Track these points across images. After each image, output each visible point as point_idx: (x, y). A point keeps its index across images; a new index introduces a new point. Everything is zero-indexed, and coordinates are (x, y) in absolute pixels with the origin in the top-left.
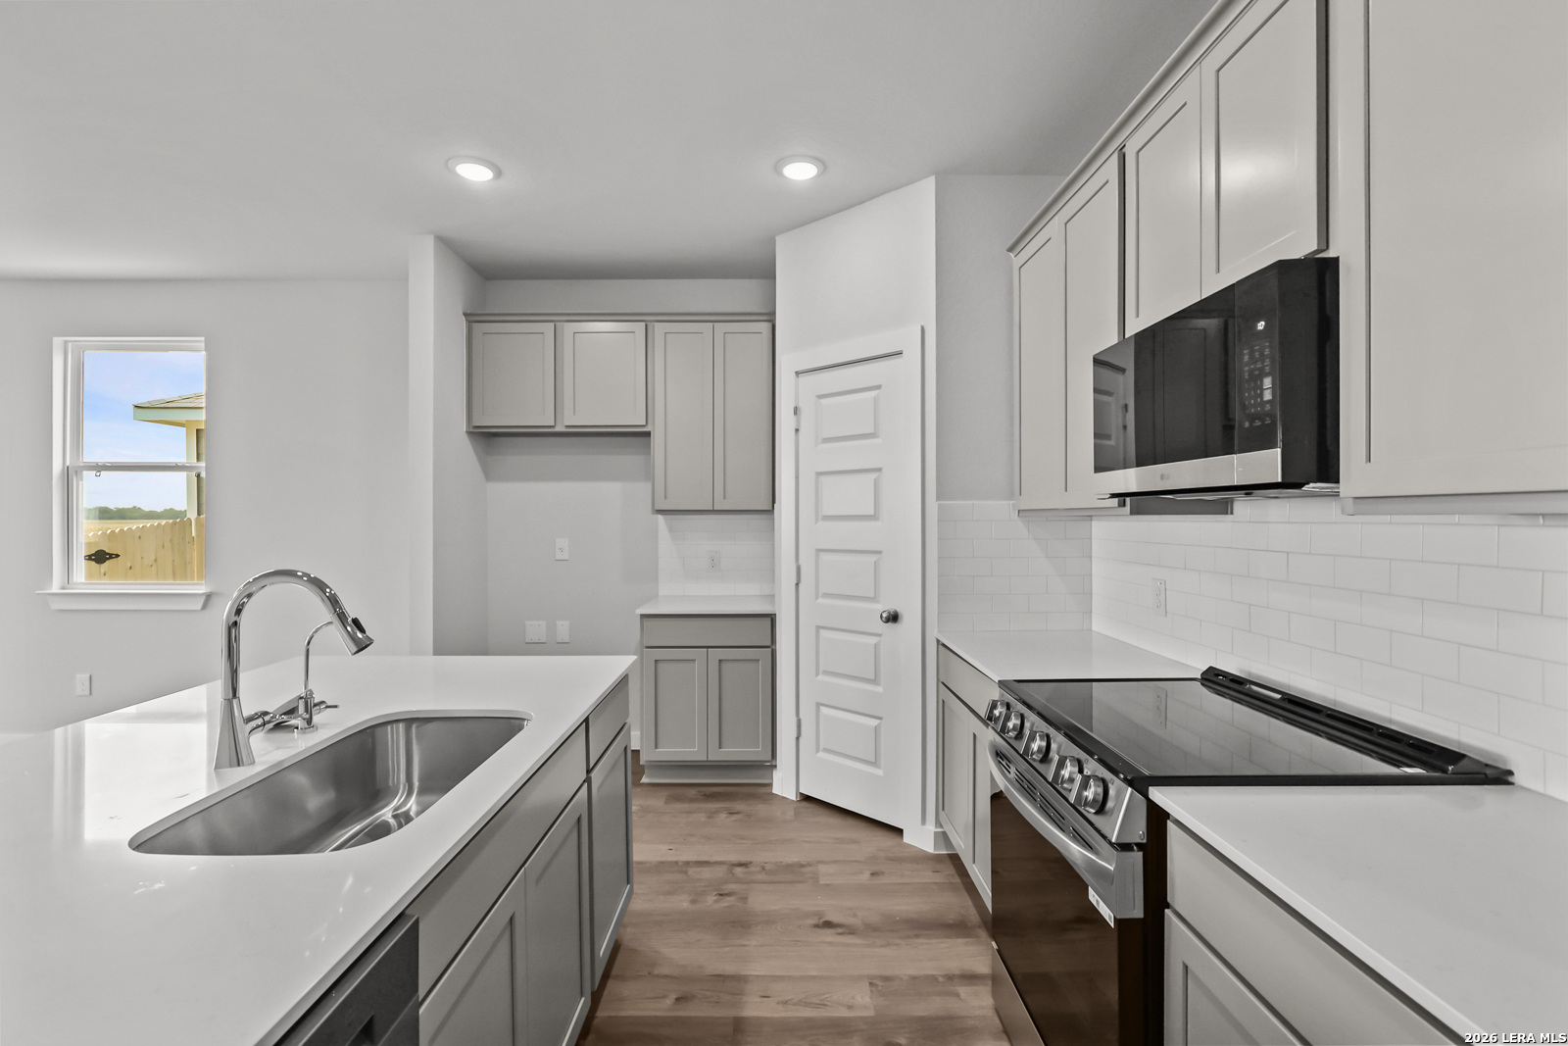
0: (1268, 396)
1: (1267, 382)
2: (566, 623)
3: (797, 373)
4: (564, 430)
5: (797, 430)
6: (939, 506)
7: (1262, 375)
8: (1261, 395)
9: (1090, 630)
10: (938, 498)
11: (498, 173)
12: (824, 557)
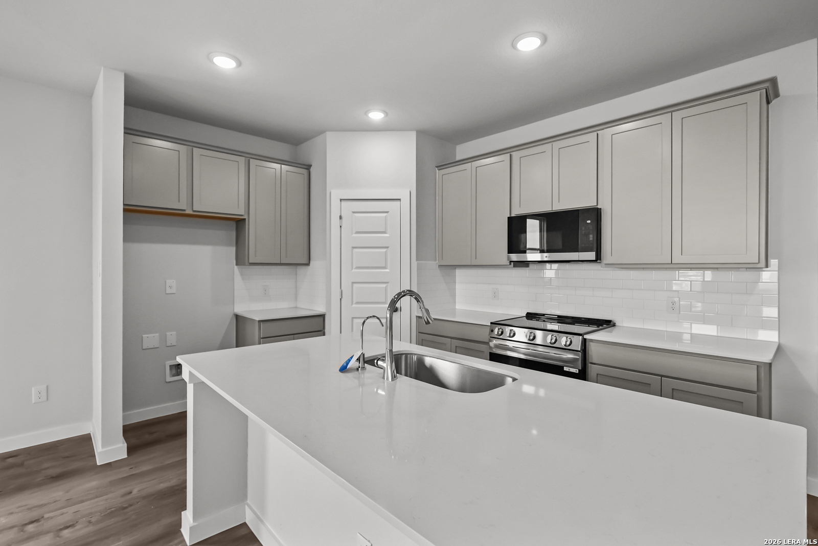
0: (591, 239)
1: (591, 236)
2: (174, 333)
3: (341, 200)
4: (191, 212)
5: (341, 226)
6: (417, 263)
7: (589, 234)
8: (589, 239)
9: (455, 309)
10: (417, 260)
11: (239, 64)
12: (355, 285)
